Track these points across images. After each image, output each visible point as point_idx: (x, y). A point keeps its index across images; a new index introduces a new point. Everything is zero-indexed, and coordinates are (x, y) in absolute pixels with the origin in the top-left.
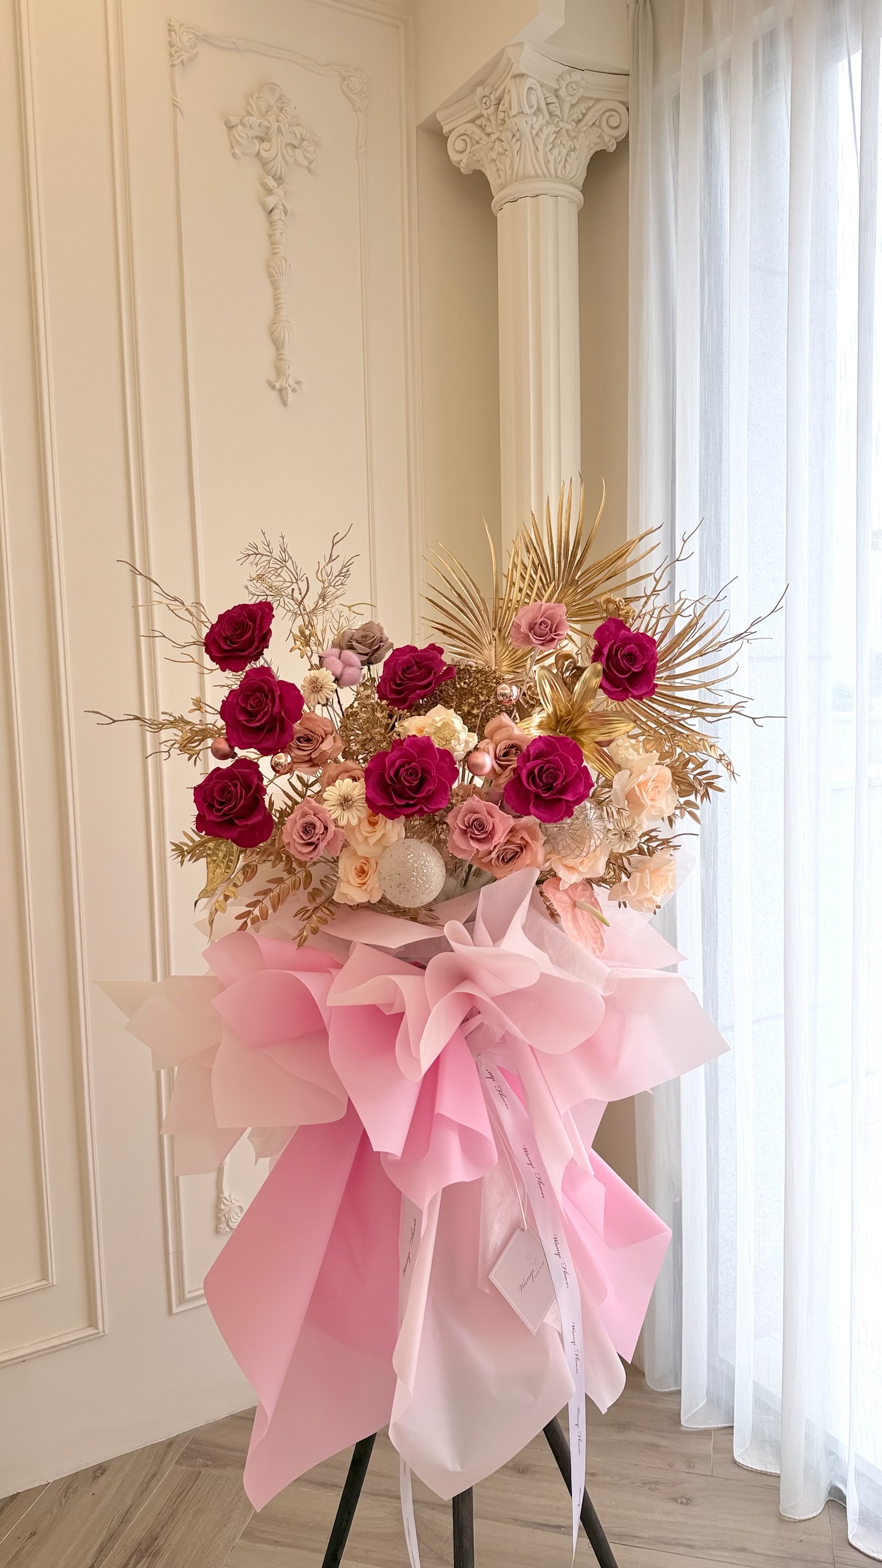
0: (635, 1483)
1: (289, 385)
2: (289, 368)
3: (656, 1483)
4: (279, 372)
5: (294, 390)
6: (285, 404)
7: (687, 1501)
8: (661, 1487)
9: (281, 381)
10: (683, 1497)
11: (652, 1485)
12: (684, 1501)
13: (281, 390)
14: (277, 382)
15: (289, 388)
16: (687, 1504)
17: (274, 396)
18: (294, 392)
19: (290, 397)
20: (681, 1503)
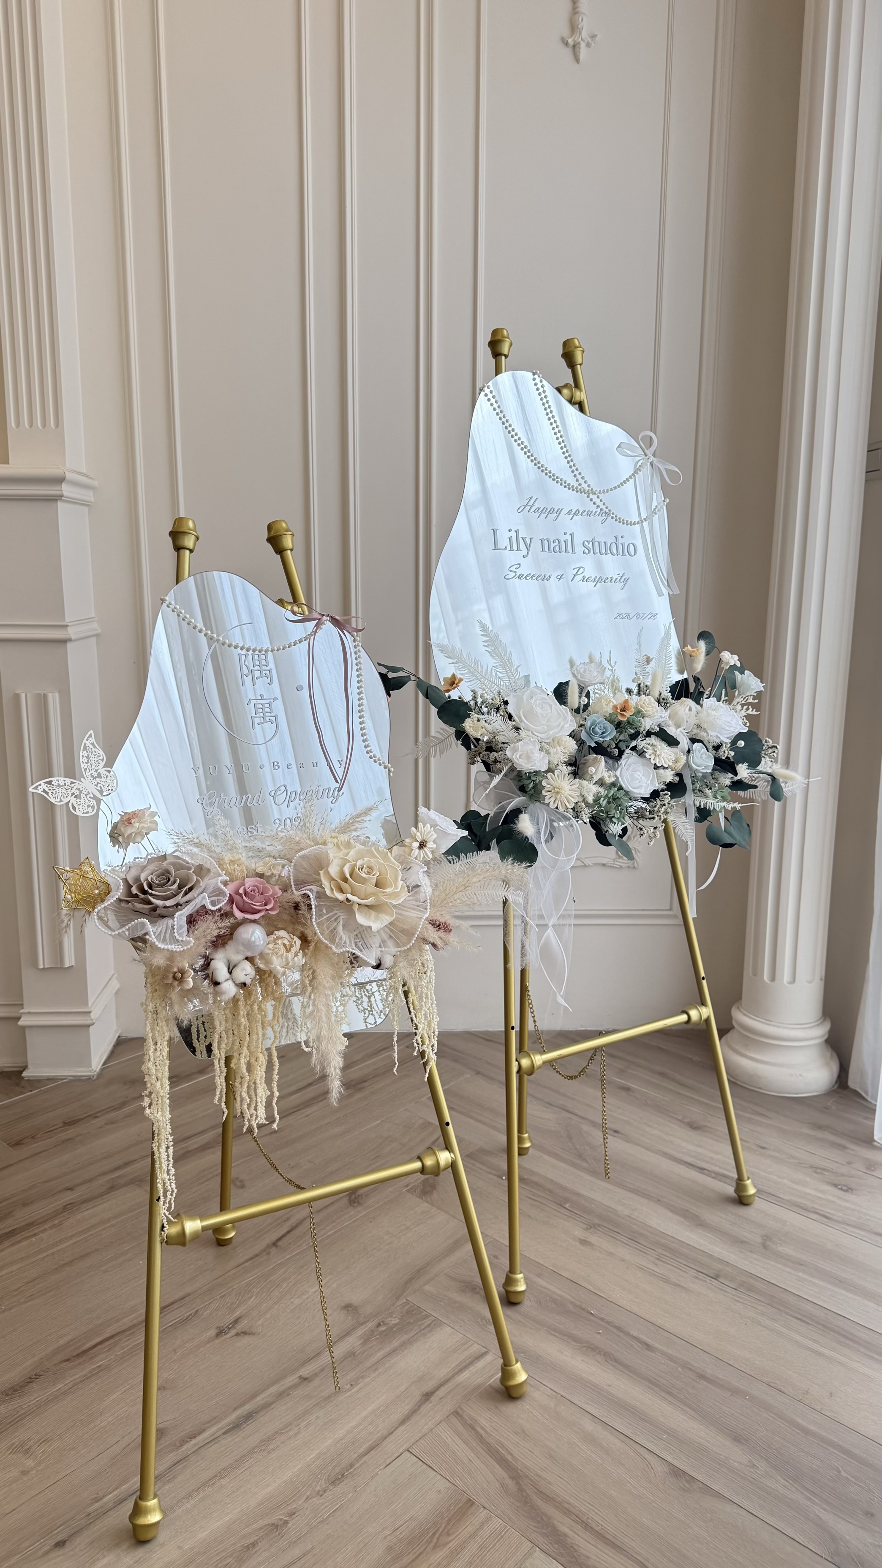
0: (802, 1164)
1: (582, 39)
2: (582, 20)
3: (824, 1170)
4: (574, 27)
5: (588, 45)
6: (577, 60)
7: (849, 1189)
8: (826, 1173)
9: (574, 37)
10: (844, 1185)
11: (817, 1170)
12: (845, 1188)
13: (574, 46)
14: (571, 37)
15: (582, 42)
16: (846, 1191)
17: (567, 52)
18: (589, 47)
19: (583, 52)
20: (841, 1189)
